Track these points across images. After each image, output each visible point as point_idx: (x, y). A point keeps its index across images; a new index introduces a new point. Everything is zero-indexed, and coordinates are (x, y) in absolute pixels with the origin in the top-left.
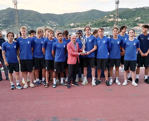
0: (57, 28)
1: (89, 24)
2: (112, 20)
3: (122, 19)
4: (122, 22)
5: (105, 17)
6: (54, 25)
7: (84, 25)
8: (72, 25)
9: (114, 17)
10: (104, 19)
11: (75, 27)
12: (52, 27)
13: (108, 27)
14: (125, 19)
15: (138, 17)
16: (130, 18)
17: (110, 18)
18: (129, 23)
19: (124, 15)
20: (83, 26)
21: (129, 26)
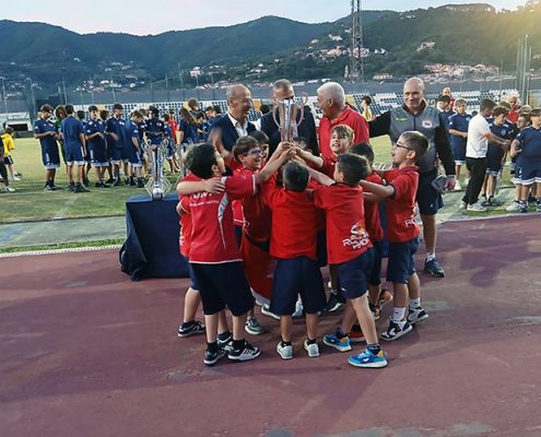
0: (143, 85)
1: (258, 71)
2: (335, 52)
3: (372, 50)
4: (370, 62)
5: (313, 42)
7: (239, 74)
8: (196, 72)
9: (346, 43)
10: (308, 51)
11: (206, 82)
12: (123, 83)
14: (383, 51)
15: (425, 40)
16: (399, 47)
17: (332, 45)
18: (398, 62)
19: (377, 36)
20: (237, 78)
21: (398, 72)
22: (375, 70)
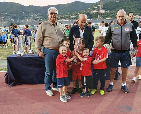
0: (41, 20)
1: (73, 16)
2: (95, 11)
3: (106, 11)
4: (106, 14)
5: (89, 8)
6: (38, 18)
7: (68, 17)
9: (98, 9)
10: (87, 11)
11: (58, 19)
12: (36, 19)
13: (92, 19)
14: (109, 11)
15: (121, 8)
16: (113, 10)
17: (94, 9)
18: (113, 14)
19: (107, 7)
20: (67, 18)
21: (113, 17)
22: (106, 17)
